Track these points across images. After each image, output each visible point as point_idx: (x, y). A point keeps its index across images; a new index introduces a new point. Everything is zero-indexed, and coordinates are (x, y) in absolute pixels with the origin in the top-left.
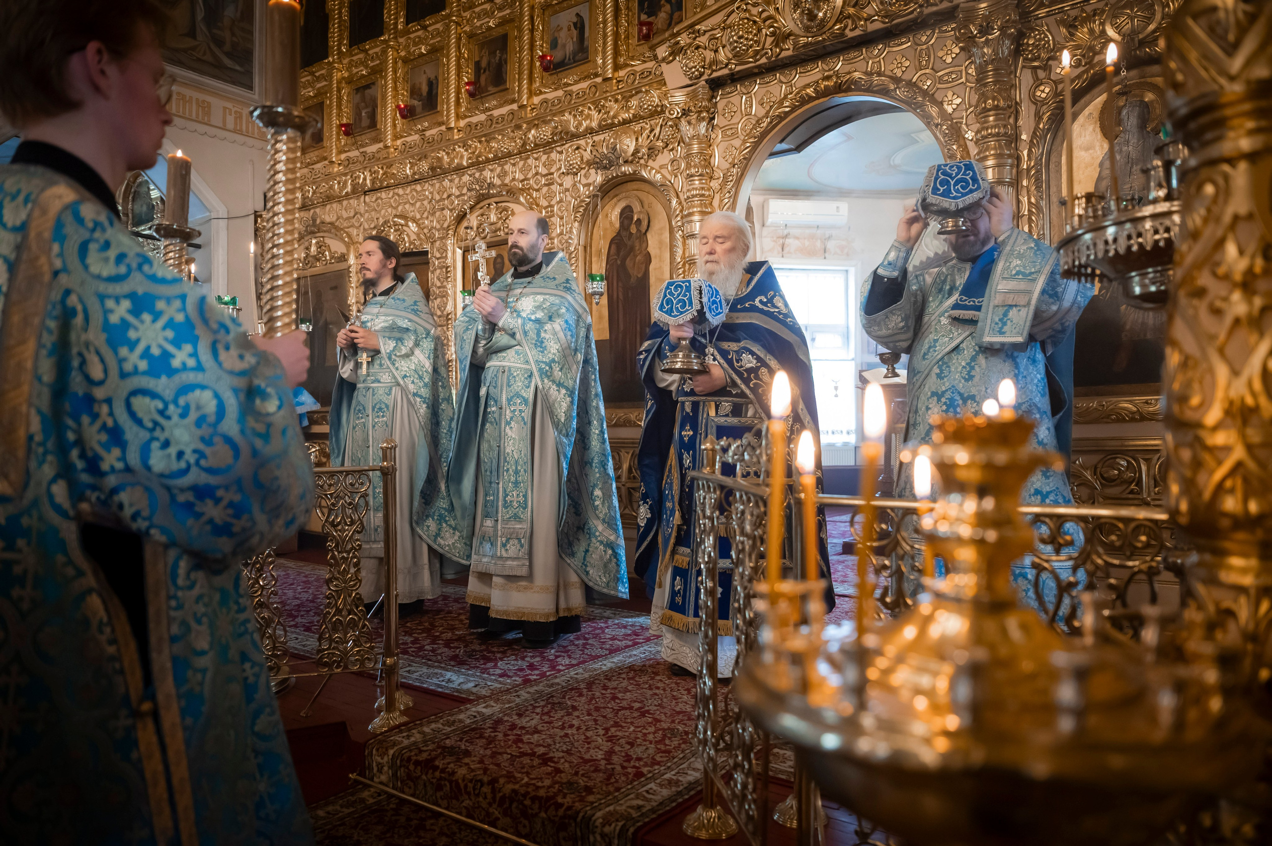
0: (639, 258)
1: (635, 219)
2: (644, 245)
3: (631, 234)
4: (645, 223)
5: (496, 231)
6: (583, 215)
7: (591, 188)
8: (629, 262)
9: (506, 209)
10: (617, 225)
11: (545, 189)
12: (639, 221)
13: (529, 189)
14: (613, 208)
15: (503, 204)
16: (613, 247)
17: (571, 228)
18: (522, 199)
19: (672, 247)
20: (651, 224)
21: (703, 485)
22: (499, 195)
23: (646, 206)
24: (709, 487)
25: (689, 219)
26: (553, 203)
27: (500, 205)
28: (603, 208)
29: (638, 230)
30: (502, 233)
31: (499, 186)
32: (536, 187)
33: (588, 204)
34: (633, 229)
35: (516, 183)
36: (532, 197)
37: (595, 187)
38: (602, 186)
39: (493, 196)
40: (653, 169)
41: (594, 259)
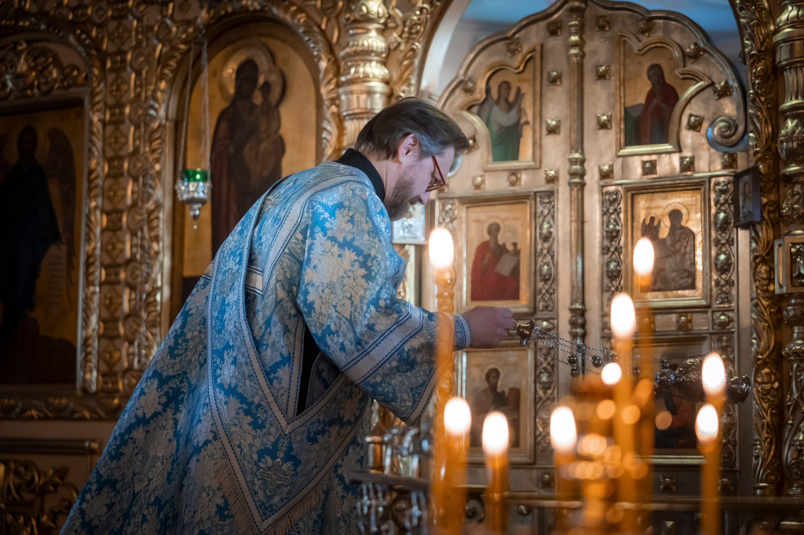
0: (264, 145)
1: (261, 80)
2: (274, 125)
3: (253, 106)
4: (276, 91)
5: (24, 89)
6: (176, 71)
7: (191, 30)
8: (247, 151)
9: (44, 53)
10: (232, 90)
11: (112, 25)
12: (267, 87)
13: (84, 23)
14: (225, 63)
15: (41, 45)
16: (224, 125)
17: (154, 91)
18: (72, 39)
19: (319, 130)
20: (288, 91)
21: (368, 490)
22: (34, 28)
23: (280, 63)
24: (376, 492)
25: (348, 88)
26: (124, 48)
27: (35, 45)
28: (209, 59)
29: (266, 100)
30: (36, 91)
31: (35, 15)
32: (97, 20)
33: (185, 54)
34: (258, 99)
35: (65, 12)
36: (89, 36)
37: (197, 29)
38: (208, 26)
39: (24, 30)
40: (293, 4)
41: (189, 144)
